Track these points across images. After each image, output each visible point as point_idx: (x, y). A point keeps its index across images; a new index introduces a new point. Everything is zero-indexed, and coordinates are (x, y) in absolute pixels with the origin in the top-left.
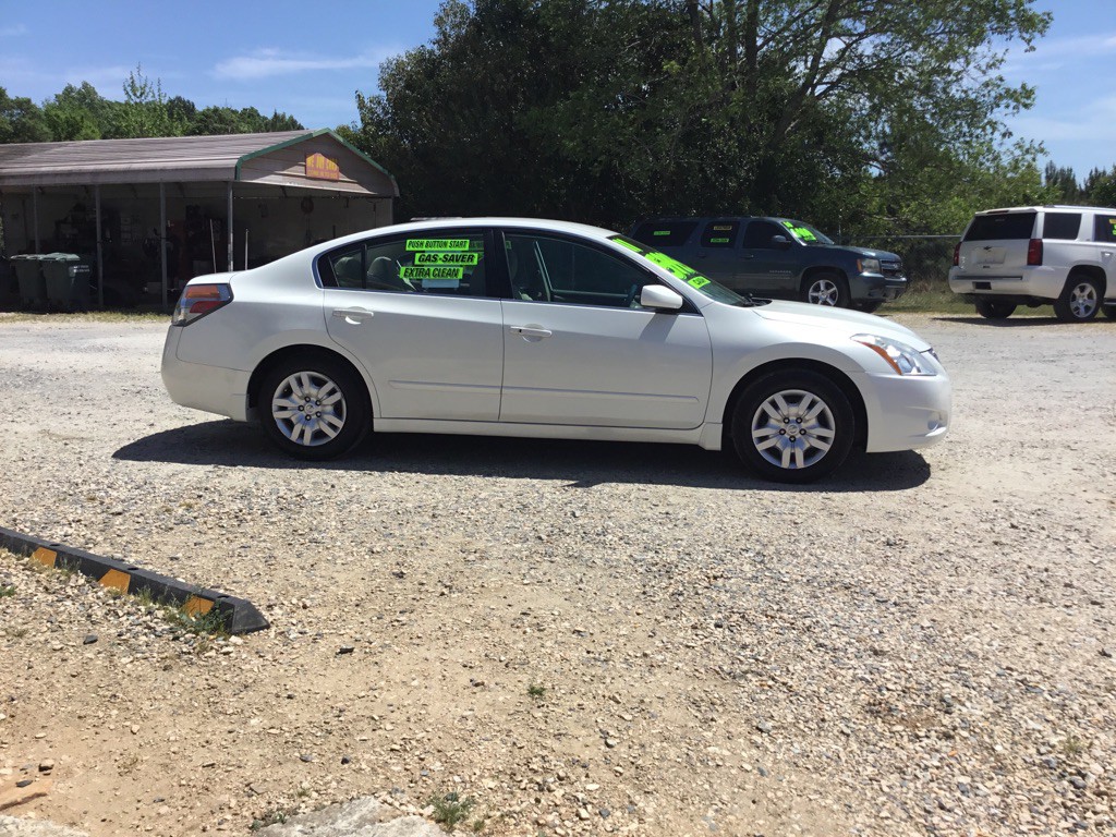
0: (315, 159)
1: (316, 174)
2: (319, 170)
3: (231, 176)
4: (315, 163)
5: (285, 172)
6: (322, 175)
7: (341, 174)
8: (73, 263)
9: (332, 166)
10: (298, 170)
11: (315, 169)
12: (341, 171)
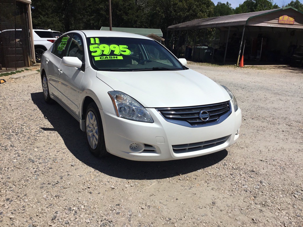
0: (283, 18)
1: (283, 22)
2: (285, 21)
3: (245, 24)
4: (283, 19)
5: (269, 22)
6: (286, 22)
7: (295, 22)
8: (206, 49)
9: (292, 19)
10: (275, 21)
11: (283, 20)
12: (295, 21)
